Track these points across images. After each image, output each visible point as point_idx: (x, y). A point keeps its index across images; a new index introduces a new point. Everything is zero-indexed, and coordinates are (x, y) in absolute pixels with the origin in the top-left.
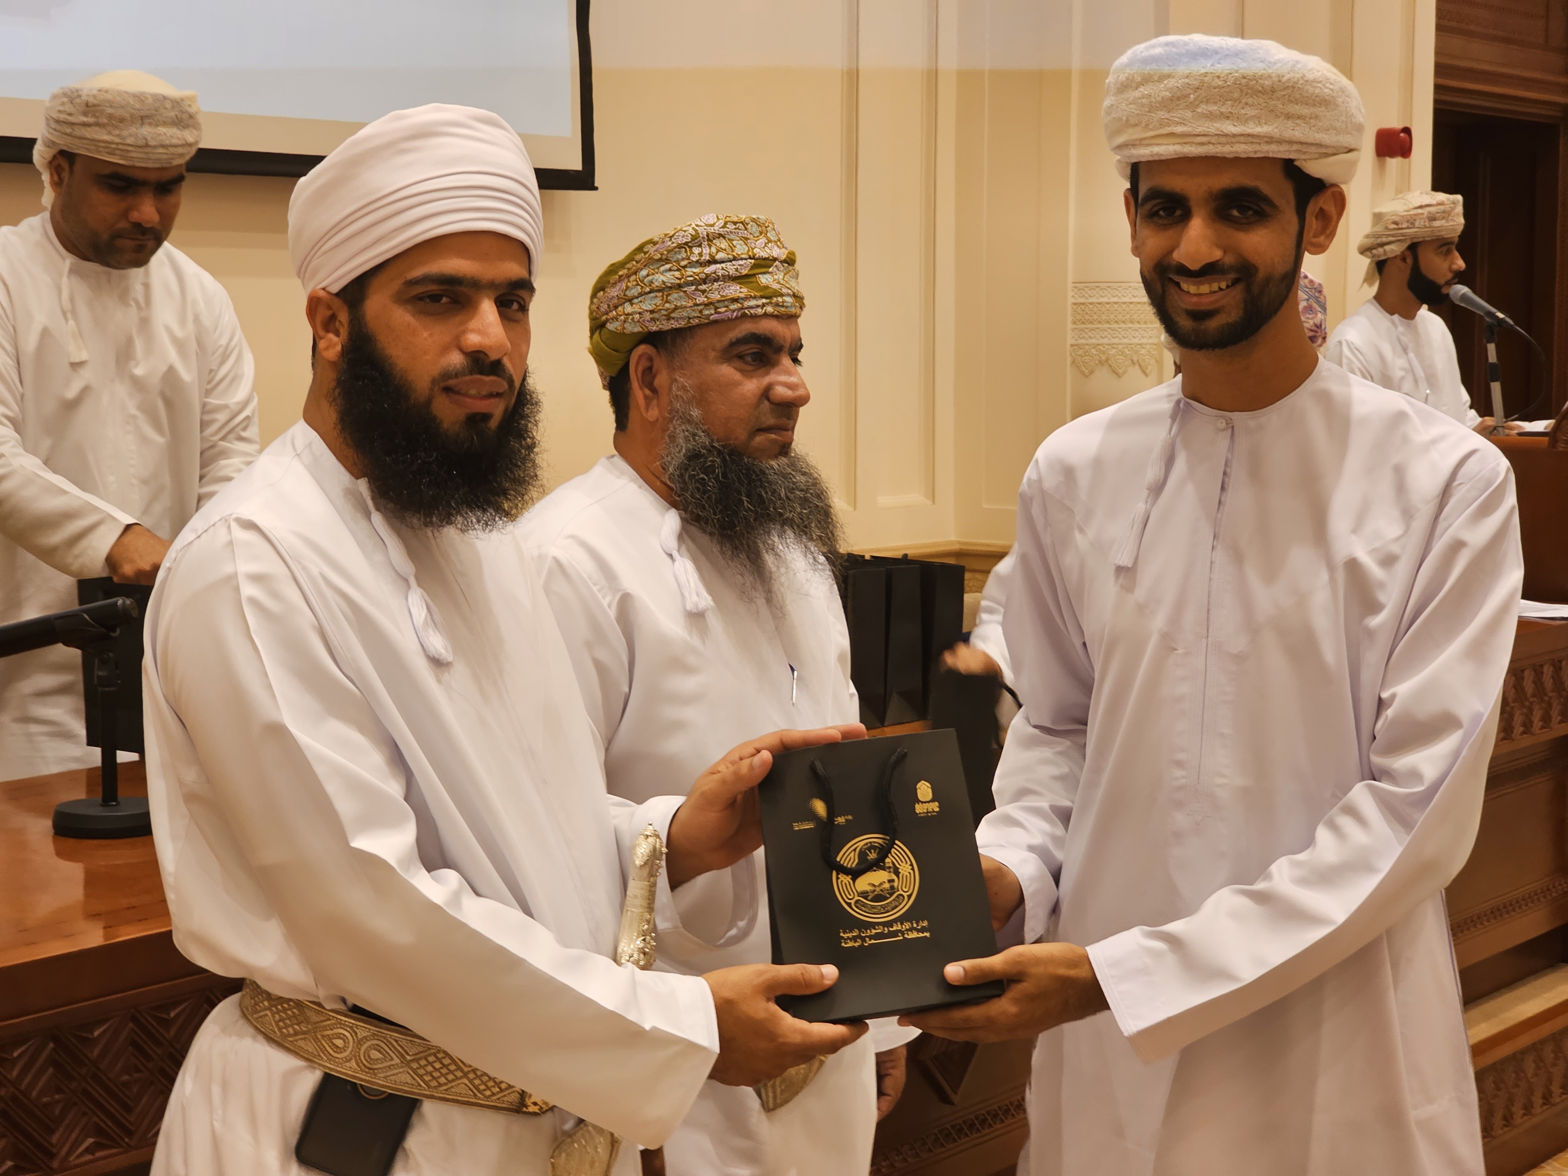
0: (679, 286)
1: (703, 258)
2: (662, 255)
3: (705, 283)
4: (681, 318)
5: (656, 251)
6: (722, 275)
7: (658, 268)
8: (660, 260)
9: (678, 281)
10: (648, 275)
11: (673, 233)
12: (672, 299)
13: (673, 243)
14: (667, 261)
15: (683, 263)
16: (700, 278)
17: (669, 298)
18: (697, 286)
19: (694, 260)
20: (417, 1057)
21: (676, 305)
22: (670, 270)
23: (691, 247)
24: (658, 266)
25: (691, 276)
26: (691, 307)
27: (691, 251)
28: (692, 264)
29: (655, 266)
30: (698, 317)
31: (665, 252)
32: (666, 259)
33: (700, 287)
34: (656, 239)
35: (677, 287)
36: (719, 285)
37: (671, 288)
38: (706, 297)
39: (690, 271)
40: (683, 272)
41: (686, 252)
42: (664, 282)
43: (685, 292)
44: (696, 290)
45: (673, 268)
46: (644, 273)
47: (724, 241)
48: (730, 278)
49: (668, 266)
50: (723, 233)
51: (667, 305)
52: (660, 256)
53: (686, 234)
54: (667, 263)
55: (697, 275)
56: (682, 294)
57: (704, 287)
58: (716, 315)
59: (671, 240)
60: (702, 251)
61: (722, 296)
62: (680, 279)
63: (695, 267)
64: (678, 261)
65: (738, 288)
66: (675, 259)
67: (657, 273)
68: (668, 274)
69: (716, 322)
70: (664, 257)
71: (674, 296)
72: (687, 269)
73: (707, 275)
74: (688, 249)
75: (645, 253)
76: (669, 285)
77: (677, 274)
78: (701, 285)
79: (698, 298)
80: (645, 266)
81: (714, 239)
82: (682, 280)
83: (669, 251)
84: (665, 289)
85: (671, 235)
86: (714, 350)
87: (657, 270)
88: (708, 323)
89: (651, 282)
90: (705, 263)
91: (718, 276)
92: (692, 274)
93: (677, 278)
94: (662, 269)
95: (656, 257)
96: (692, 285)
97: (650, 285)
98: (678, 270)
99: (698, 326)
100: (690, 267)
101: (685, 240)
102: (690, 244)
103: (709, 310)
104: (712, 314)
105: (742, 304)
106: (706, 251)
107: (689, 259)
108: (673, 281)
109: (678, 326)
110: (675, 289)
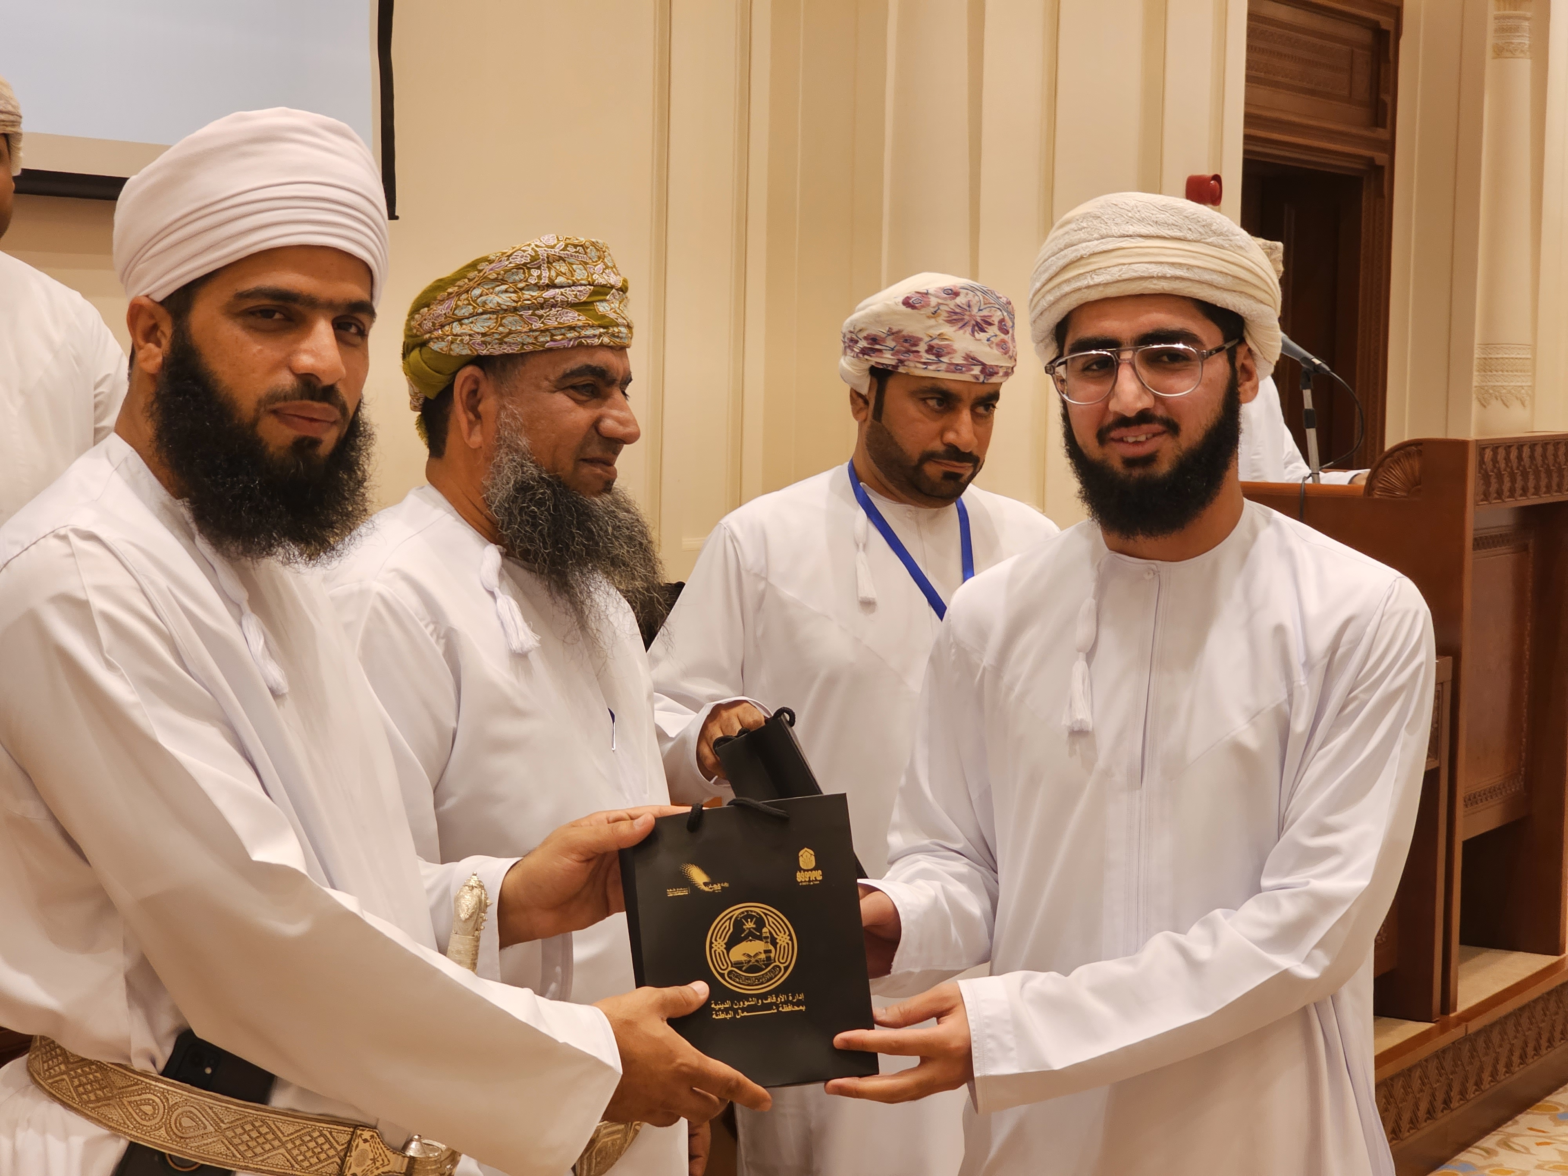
0: (515, 309)
1: (543, 281)
2: (498, 274)
3: (542, 309)
4: (513, 344)
5: (491, 270)
6: (561, 301)
7: (493, 288)
8: (496, 280)
9: (514, 304)
10: (481, 295)
11: (511, 252)
12: (507, 322)
13: (510, 263)
14: (503, 281)
15: (521, 285)
16: (538, 303)
17: (504, 321)
18: (534, 311)
19: (532, 282)
20: (233, 1125)
21: (510, 329)
22: (506, 291)
23: (529, 269)
24: (493, 285)
25: (528, 300)
26: (526, 332)
27: (529, 272)
28: (529, 287)
29: (489, 287)
30: (532, 343)
31: (502, 272)
32: (502, 280)
33: (537, 312)
34: (492, 257)
35: (513, 310)
36: (558, 311)
37: (506, 310)
38: (542, 323)
39: (527, 294)
40: (520, 294)
41: (524, 273)
42: (499, 304)
43: (521, 316)
44: (534, 314)
45: (509, 290)
46: (477, 292)
47: (564, 264)
48: (568, 304)
49: (504, 287)
50: (563, 256)
51: (501, 329)
52: (496, 276)
53: (525, 254)
54: (502, 284)
55: (535, 299)
56: (517, 318)
57: (541, 312)
58: (552, 343)
59: (508, 259)
60: (541, 273)
61: (559, 323)
62: (517, 302)
63: (533, 291)
64: (515, 283)
65: (576, 315)
66: (511, 280)
67: (491, 294)
68: (504, 296)
69: (550, 350)
70: (500, 277)
71: (509, 319)
72: (523, 292)
73: (546, 300)
74: (526, 271)
75: (480, 271)
76: (505, 307)
77: (514, 296)
78: (538, 309)
79: (534, 323)
80: (479, 284)
81: (554, 262)
82: (520, 303)
83: (506, 272)
84: (500, 312)
85: (508, 254)
86: (547, 379)
87: (491, 290)
88: (542, 351)
89: (485, 303)
90: (543, 287)
91: (557, 301)
92: (529, 297)
93: (514, 301)
94: (497, 289)
95: (491, 277)
96: (529, 309)
97: (484, 307)
98: (515, 292)
99: (531, 353)
100: (528, 290)
101: (524, 261)
102: (528, 266)
103: (545, 336)
104: (548, 342)
105: (579, 332)
106: (545, 274)
107: (526, 281)
108: (509, 304)
109: (511, 351)
110: (511, 312)
